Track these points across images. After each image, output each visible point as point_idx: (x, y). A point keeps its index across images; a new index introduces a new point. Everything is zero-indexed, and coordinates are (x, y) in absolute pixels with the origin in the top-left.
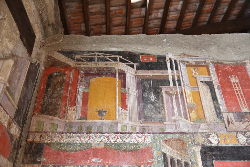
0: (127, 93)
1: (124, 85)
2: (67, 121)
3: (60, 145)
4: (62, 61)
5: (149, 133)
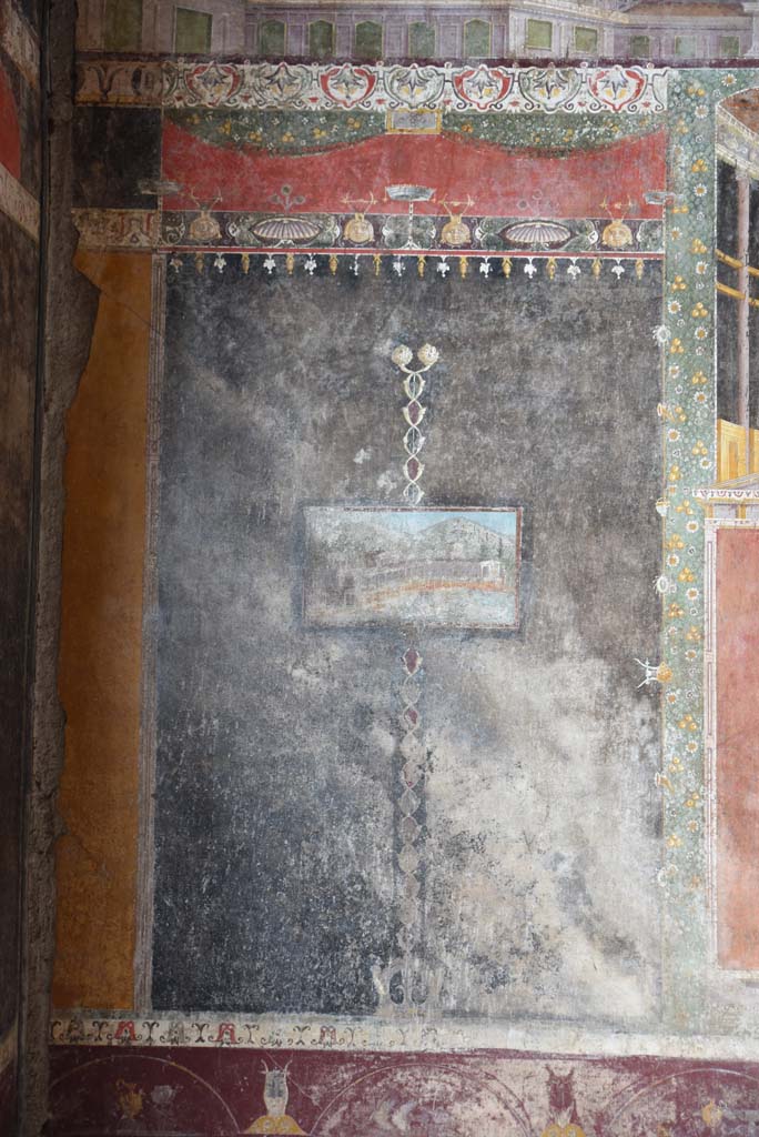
3: (231, 121)
5: (659, 65)
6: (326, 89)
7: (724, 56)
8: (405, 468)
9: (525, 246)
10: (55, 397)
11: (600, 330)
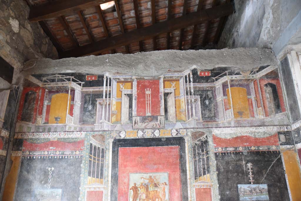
0: (74, 105)
1: (73, 99)
2: (37, 125)
3: (32, 140)
4: (34, 82)
5: (84, 131)
6: (44, 135)
7: (92, 130)
8: (48, 184)
9: (66, 154)
10: (5, 176)
11: (74, 165)
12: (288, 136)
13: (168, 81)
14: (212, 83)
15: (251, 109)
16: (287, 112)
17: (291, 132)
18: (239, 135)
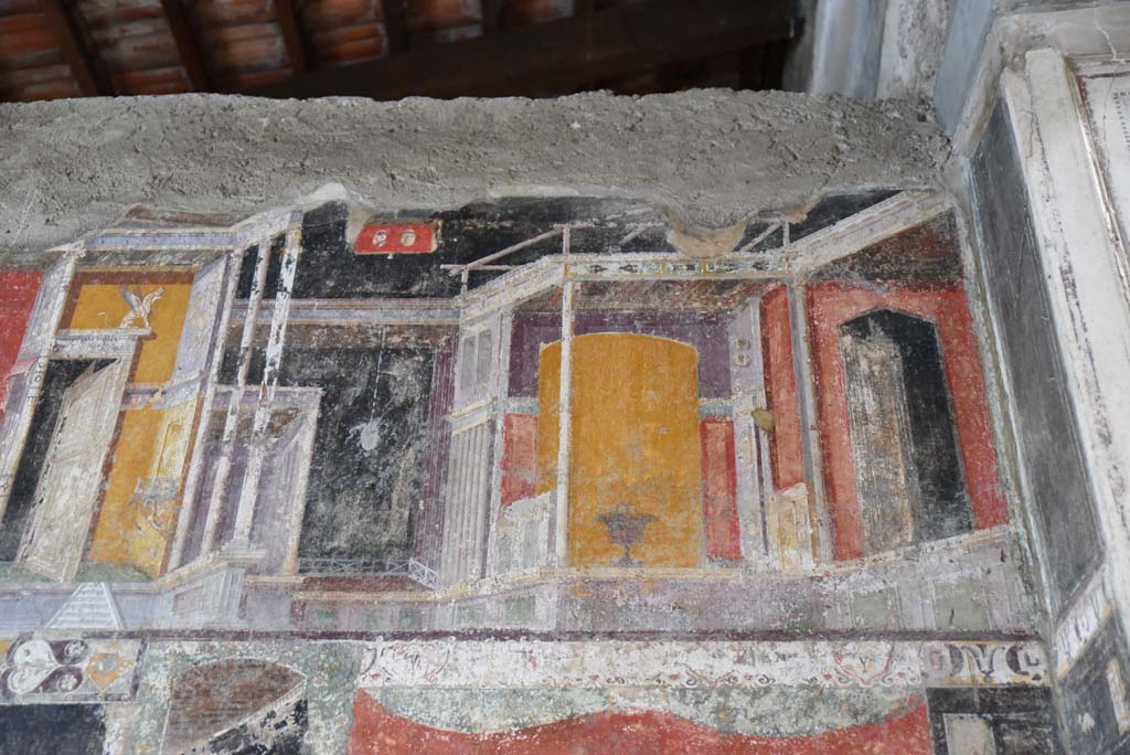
12: (1020, 726)
13: (108, 278)
14: (439, 302)
15: (722, 495)
16: (1016, 527)
17: (1046, 693)
18: (588, 705)
